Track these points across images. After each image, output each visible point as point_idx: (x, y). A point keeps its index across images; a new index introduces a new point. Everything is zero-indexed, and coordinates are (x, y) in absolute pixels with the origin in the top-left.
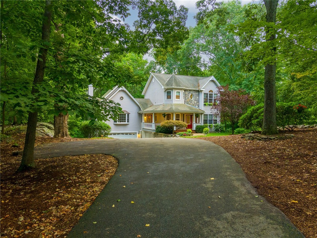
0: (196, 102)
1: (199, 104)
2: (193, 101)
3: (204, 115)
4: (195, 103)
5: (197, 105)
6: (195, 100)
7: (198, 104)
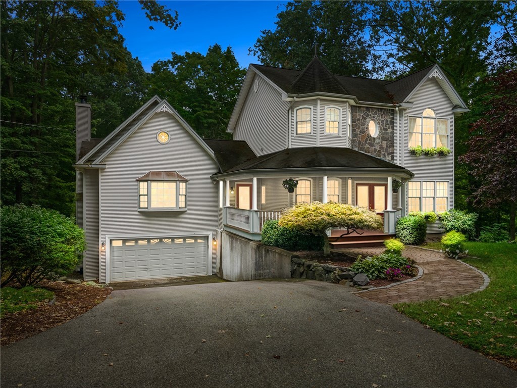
4: (381, 147)
6: (383, 139)
7: (390, 150)
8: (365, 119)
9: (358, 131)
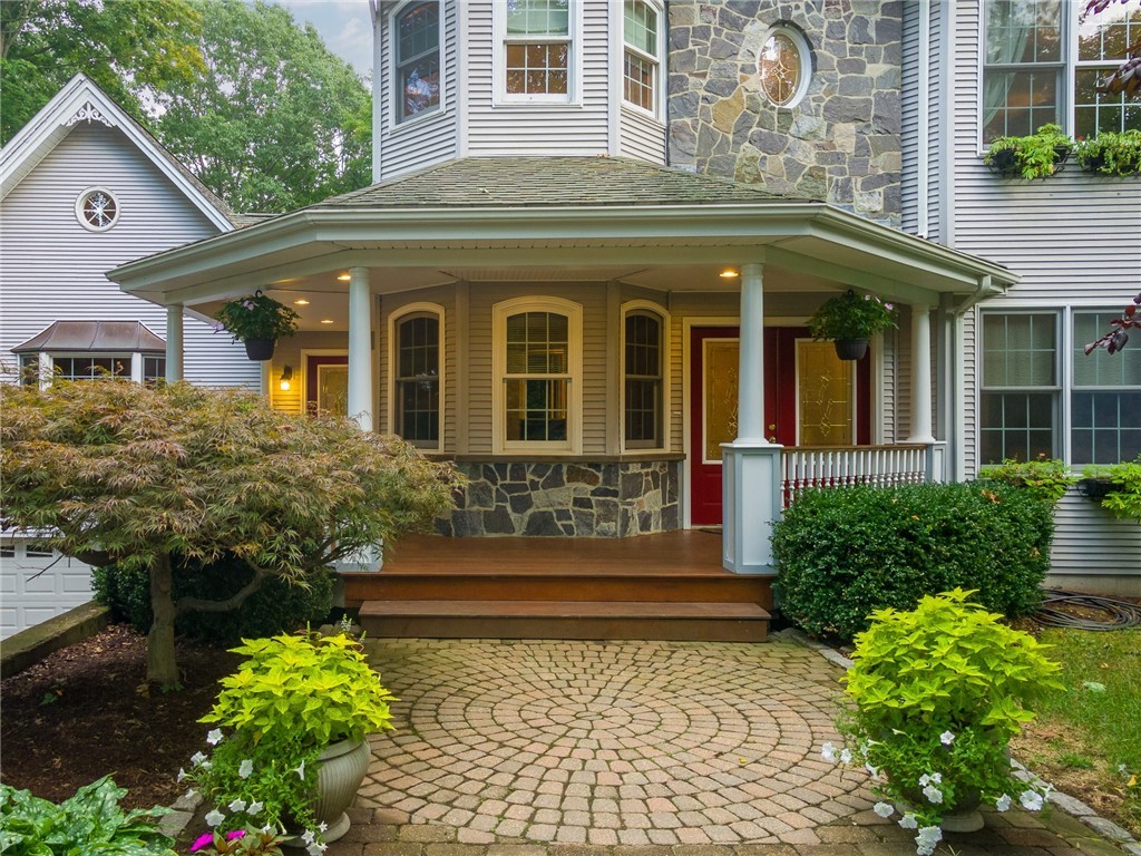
0: (845, 136)
1: (907, 159)
2: (805, 124)
3: (992, 320)
4: (828, 153)
5: (869, 185)
6: (836, 113)
7: (882, 163)
8: (737, 25)
9: (698, 87)
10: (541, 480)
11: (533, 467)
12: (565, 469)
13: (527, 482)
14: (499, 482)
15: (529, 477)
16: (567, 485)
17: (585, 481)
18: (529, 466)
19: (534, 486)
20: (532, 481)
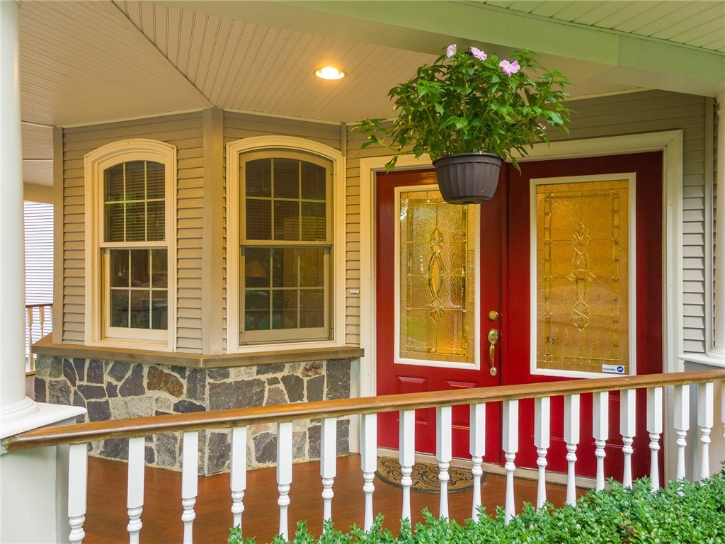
10: (120, 384)
11: (111, 365)
12: (146, 371)
13: (104, 386)
14: (78, 383)
15: (107, 378)
16: (148, 393)
17: (168, 390)
18: (107, 364)
19: (112, 391)
20: (110, 384)
